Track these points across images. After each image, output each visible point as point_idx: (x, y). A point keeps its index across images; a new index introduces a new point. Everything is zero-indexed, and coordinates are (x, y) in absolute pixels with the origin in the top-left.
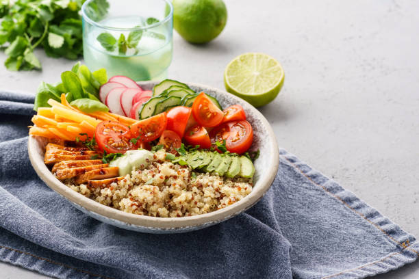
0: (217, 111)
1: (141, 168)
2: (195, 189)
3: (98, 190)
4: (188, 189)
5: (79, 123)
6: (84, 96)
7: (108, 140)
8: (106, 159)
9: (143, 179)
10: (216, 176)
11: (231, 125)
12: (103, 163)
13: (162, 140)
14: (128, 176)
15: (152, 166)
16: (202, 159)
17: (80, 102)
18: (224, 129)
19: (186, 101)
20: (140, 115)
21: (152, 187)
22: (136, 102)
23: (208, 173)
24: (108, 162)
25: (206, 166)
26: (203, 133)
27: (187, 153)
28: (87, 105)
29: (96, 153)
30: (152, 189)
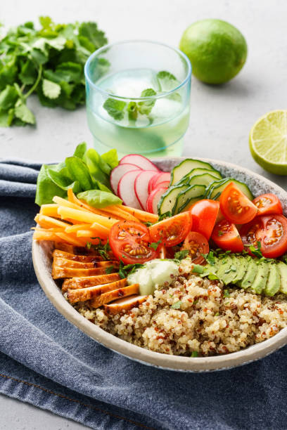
0: (250, 206)
1: (165, 287)
2: (229, 312)
3: (117, 317)
4: (221, 312)
5: (90, 224)
6: (94, 187)
7: (124, 247)
8: (124, 271)
9: (168, 301)
10: (252, 293)
11: (266, 220)
12: (120, 278)
13: (187, 245)
14: (151, 297)
15: (177, 282)
16: (234, 271)
17: (89, 195)
18: (257, 226)
19: (212, 190)
20: (159, 210)
21: (179, 312)
22: (153, 189)
23: (242, 290)
24: (126, 276)
25: (241, 281)
26: (233, 235)
27: (216, 259)
28: (98, 200)
29: (111, 263)
30: (180, 316)
